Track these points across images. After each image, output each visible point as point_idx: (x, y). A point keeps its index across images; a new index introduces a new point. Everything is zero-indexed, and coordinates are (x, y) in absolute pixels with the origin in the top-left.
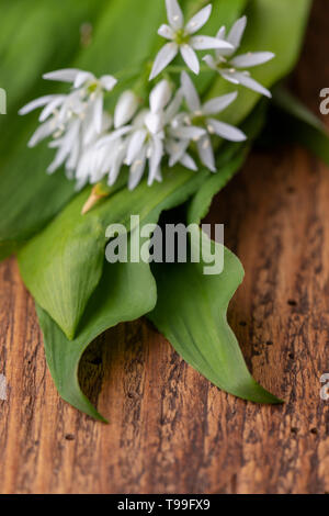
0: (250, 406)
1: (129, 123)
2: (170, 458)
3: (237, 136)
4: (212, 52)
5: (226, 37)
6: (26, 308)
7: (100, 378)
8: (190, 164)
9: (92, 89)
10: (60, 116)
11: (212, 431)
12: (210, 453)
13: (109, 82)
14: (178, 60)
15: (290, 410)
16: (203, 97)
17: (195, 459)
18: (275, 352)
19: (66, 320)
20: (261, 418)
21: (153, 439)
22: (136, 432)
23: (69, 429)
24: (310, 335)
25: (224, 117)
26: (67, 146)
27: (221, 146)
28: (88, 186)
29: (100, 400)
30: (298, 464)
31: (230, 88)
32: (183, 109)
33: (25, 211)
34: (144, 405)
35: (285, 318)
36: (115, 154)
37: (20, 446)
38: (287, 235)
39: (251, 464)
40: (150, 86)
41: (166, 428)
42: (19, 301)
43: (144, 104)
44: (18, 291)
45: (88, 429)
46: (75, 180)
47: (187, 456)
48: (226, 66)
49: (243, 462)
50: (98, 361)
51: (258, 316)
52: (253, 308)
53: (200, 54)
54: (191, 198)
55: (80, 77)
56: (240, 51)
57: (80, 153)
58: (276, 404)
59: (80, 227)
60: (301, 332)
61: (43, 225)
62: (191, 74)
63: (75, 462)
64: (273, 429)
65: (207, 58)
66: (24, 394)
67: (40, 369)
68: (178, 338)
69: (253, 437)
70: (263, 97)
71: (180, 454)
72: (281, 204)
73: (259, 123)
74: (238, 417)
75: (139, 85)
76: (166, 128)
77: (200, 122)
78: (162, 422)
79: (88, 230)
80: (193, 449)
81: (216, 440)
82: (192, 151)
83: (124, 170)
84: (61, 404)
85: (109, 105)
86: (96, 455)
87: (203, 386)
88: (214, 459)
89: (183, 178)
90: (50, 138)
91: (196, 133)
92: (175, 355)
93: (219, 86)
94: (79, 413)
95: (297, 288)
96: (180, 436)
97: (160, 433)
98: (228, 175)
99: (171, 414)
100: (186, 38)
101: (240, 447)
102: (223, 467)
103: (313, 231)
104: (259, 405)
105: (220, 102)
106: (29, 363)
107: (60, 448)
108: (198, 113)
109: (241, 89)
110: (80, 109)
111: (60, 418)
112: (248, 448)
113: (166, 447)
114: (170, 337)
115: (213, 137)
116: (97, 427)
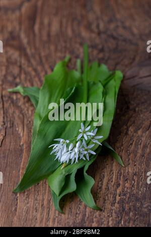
0: (96, 211)
1: (72, 150)
2: (78, 221)
3: (94, 153)
4: (90, 135)
5: (93, 132)
6: (49, 190)
7: (64, 205)
8: (85, 159)
9: (64, 143)
10: (57, 148)
11: (87, 216)
12: (87, 220)
13: (68, 141)
14: (83, 137)
15: (104, 211)
16: (87, 145)
17: (83, 222)
18: (101, 199)
19: (57, 192)
20: (98, 213)
21: (75, 217)
22: (71, 216)
23: (57, 215)
24: (109, 195)
25: (92, 149)
26: (58, 154)
27: (91, 155)
28: (63, 163)
29: (64, 209)
30: (105, 223)
31: (93, 143)
32: (83, 147)
33: (49, 169)
34: (73, 210)
35: (104, 192)
36: (68, 157)
37: (46, 219)
38: (106, 174)
39: (95, 223)
40: (77, 142)
41: (77, 215)
42: (47, 188)
43: (75, 146)
44: (47, 186)
45: (61, 215)
46: (60, 162)
47: (82, 221)
48: (93, 138)
49: (93, 222)
50: (64, 201)
51: (98, 191)
52: (97, 190)
53: (87, 136)
54: (84, 166)
55: (62, 140)
56: (95, 136)
57: (61, 156)
58: (101, 210)
59: (60, 173)
60: (107, 195)
61: (53, 172)
62: (85, 140)
63: (58, 222)
64: (100, 215)
65: (89, 137)
66: (48, 208)
67: (51, 203)
68: (81, 196)
69: (96, 217)
70: (100, 145)
71: (80, 221)
72: (105, 167)
73: (100, 150)
74: (93, 213)
75: (74, 142)
76: (79, 151)
77: (87, 150)
78: (77, 214)
79: (62, 173)
80: (83, 220)
81: (88, 218)
82: (85, 156)
83: (70, 160)
84: (55, 210)
85: (68, 146)
86: (62, 221)
87: (86, 206)
88: (87, 222)
89: (83, 162)
90: (55, 153)
91: (86, 152)
92: (80, 200)
93: (91, 142)
94: (59, 212)
95: (107, 185)
96: (80, 217)
97: (76, 216)
98: (92, 161)
99: (79, 212)
100: (85, 132)
101: (93, 219)
102: (89, 223)
103: (111, 173)
104: (97, 210)
105: (91, 146)
106: (49, 201)
107: (55, 219)
108: (86, 148)
109: (96, 144)
110: (61, 147)
111: (55, 213)
112: (94, 219)
113: (77, 219)
114: (79, 196)
115: (89, 153)
116: (63, 215)
